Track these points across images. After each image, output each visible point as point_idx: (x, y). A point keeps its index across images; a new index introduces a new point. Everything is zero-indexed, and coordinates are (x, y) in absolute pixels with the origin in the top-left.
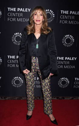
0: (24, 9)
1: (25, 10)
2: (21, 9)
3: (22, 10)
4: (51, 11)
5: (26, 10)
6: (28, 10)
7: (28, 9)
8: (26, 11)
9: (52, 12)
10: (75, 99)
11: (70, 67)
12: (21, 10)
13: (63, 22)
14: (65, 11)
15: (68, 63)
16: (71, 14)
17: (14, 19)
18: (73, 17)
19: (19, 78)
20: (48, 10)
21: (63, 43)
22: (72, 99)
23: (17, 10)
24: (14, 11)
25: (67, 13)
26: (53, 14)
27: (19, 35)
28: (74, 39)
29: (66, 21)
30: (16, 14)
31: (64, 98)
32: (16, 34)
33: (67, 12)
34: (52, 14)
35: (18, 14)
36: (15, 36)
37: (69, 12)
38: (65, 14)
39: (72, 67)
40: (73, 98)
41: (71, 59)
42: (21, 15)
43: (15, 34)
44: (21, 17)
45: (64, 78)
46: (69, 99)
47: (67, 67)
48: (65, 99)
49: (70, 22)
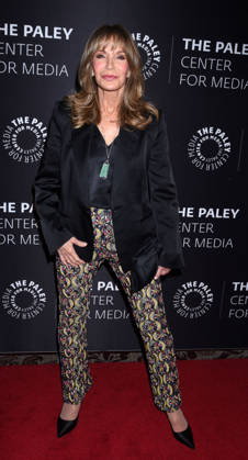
0: (47, 28)
1: (51, 33)
2: (38, 27)
3: (40, 33)
4: (146, 38)
5: (55, 33)
6: (63, 35)
7: (62, 31)
8: (55, 37)
9: (151, 43)
10: (232, 356)
11: (217, 243)
12: (38, 31)
13: (192, 80)
14: (197, 42)
15: (210, 228)
16: (221, 51)
17: (12, 66)
18: (228, 63)
19: (32, 283)
20: (138, 35)
21: (193, 158)
22: (223, 356)
23: (20, 31)
24: (11, 34)
25: (205, 50)
26: (156, 50)
27: (28, 127)
28: (228, 144)
29: (202, 79)
30: (18, 47)
31: (196, 356)
32: (20, 121)
33: (205, 46)
34: (151, 52)
35: (24, 48)
36: (16, 128)
37: (213, 46)
38: (197, 53)
39: (222, 243)
40: (227, 355)
41: (221, 213)
42: (38, 50)
43: (14, 122)
44: (37, 59)
45: (195, 283)
46: (211, 357)
47: (206, 243)
48: (200, 357)
49: (217, 80)
